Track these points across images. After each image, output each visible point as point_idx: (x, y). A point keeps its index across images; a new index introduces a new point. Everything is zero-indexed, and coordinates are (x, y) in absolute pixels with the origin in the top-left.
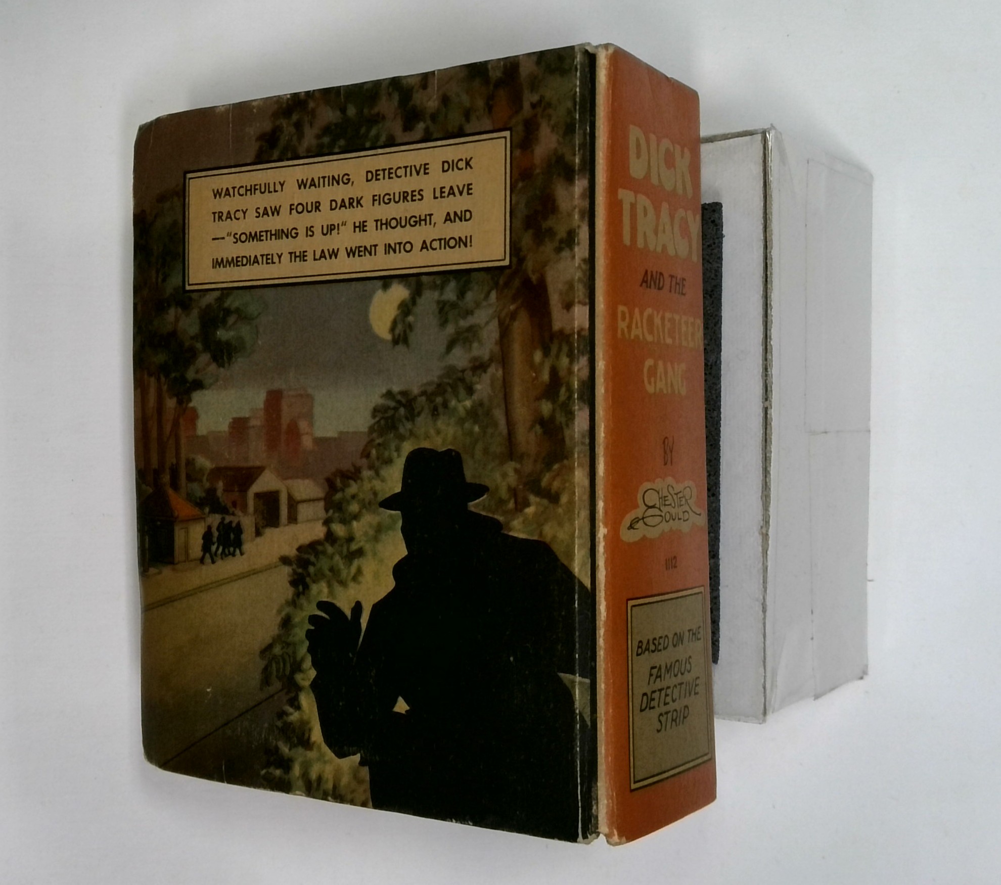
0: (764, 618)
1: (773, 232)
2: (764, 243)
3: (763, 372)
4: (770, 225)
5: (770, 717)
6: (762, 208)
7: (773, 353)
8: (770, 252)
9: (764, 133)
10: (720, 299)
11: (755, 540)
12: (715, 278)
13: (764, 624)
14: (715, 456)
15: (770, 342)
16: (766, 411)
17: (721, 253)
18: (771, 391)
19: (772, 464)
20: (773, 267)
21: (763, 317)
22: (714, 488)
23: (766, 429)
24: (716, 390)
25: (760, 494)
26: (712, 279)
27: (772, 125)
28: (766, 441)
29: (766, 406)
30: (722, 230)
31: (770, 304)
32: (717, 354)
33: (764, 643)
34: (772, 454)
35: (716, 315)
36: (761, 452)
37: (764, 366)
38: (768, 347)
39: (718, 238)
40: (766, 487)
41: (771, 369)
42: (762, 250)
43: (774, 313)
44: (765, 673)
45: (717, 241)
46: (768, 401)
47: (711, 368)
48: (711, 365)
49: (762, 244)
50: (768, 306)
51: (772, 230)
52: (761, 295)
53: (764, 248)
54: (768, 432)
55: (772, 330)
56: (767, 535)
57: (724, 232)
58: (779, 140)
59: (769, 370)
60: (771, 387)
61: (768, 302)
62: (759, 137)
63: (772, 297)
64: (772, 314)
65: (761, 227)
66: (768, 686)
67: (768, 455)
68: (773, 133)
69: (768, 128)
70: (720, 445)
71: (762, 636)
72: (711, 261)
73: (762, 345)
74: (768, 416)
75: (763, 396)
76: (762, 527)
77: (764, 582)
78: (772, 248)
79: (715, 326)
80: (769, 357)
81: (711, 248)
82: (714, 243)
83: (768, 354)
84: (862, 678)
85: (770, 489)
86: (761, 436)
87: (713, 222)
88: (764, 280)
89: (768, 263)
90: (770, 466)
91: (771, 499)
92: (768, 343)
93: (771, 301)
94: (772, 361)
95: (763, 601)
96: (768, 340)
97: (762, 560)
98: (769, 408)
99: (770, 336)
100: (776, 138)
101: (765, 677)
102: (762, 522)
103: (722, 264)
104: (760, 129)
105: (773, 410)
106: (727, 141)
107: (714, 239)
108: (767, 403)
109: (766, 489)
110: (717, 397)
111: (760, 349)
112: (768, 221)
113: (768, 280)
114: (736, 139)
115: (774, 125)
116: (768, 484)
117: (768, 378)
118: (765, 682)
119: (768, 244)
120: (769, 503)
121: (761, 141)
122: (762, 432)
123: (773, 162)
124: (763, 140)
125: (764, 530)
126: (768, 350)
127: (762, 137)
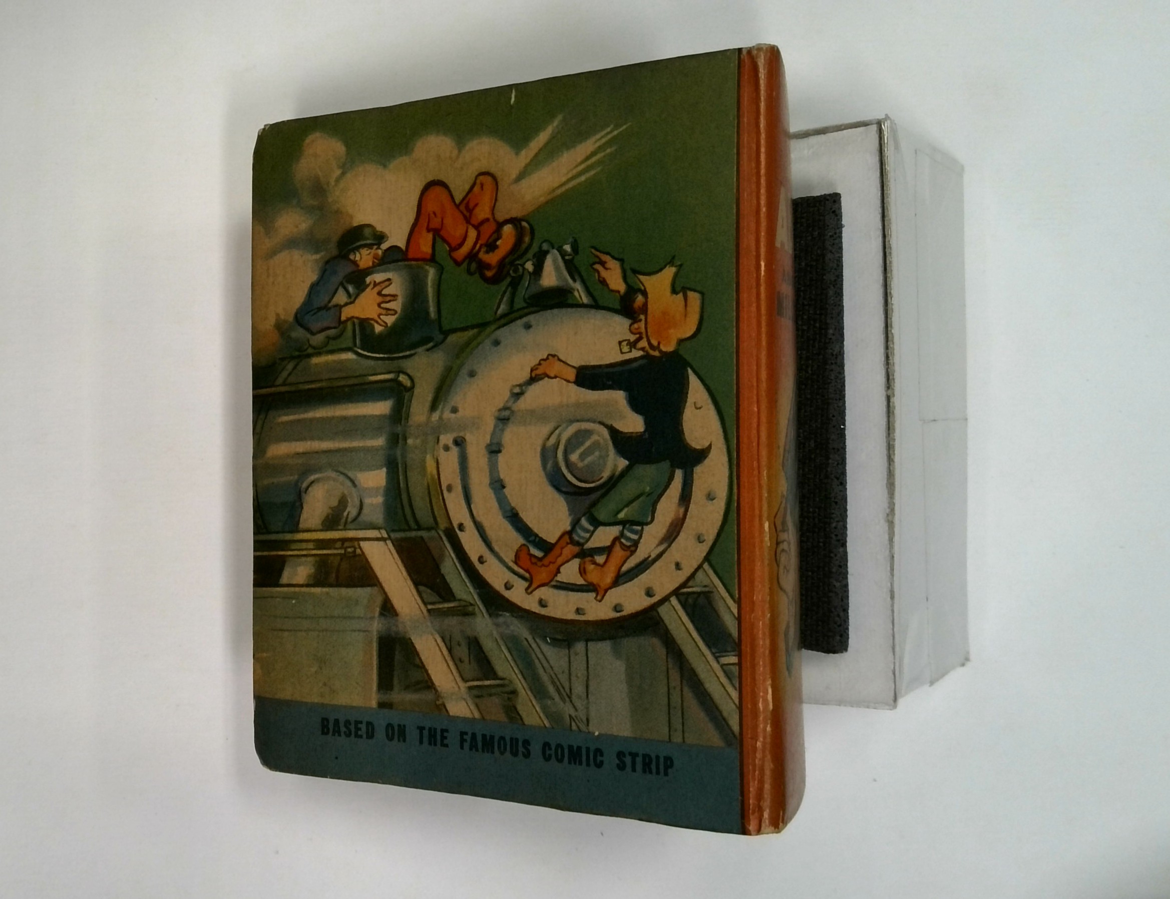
0: (892, 606)
1: (891, 222)
2: (882, 233)
3: (884, 361)
4: (888, 214)
5: (901, 702)
6: (880, 198)
7: (894, 341)
8: (889, 241)
9: (879, 123)
10: (841, 289)
11: (882, 528)
12: (837, 268)
13: (893, 611)
14: (841, 445)
16: (888, 398)
17: (841, 243)
18: (894, 379)
19: (896, 452)
20: (892, 256)
21: (883, 306)
22: (842, 476)
23: (889, 417)
24: (841, 379)
25: (885, 482)
27: (886, 115)
28: (890, 428)
29: (889, 395)
30: (842, 220)
31: (890, 293)
32: (841, 343)
33: (893, 629)
34: (896, 442)
35: (839, 305)
36: (885, 440)
37: (885, 355)
38: (889, 335)
39: (838, 228)
40: (891, 474)
41: (893, 358)
42: (880, 239)
43: (895, 301)
44: (894, 659)
45: (838, 231)
46: (890, 390)
50: (888, 295)
51: (890, 220)
52: (881, 284)
53: (882, 237)
54: (891, 420)
55: (893, 319)
56: (893, 522)
57: (843, 223)
58: (894, 130)
59: (891, 358)
60: (893, 375)
61: (888, 291)
63: (892, 286)
64: (892, 302)
65: (879, 217)
66: (897, 671)
67: (891, 443)
68: (887, 123)
69: (883, 119)
70: (845, 434)
71: (891, 623)
72: (833, 251)
73: (883, 334)
74: (891, 404)
75: (885, 384)
76: (888, 515)
77: (891, 570)
78: (890, 237)
79: (838, 315)
80: (890, 345)
81: (832, 238)
82: (835, 233)
83: (889, 343)
84: (963, 665)
85: (894, 477)
86: (885, 423)
87: (834, 212)
89: (887, 253)
90: (894, 454)
91: (896, 486)
92: (889, 332)
93: (891, 289)
94: (894, 350)
95: (890, 588)
96: (889, 329)
97: (889, 546)
98: (891, 396)
99: (891, 324)
100: (891, 127)
101: (894, 663)
102: (888, 511)
103: (842, 254)
104: (875, 119)
105: (895, 398)
106: (840, 132)
107: (835, 229)
108: (890, 392)
109: (890, 476)
110: (842, 386)
111: (881, 338)
112: (886, 211)
113: (888, 268)
114: (850, 130)
115: (889, 115)
116: (892, 471)
117: (890, 366)
118: (894, 668)
119: (886, 233)
120: (894, 490)
121: (877, 131)
122: (885, 419)
123: (889, 152)
124: (878, 130)
125: (890, 518)
126: (890, 339)
127: (877, 127)
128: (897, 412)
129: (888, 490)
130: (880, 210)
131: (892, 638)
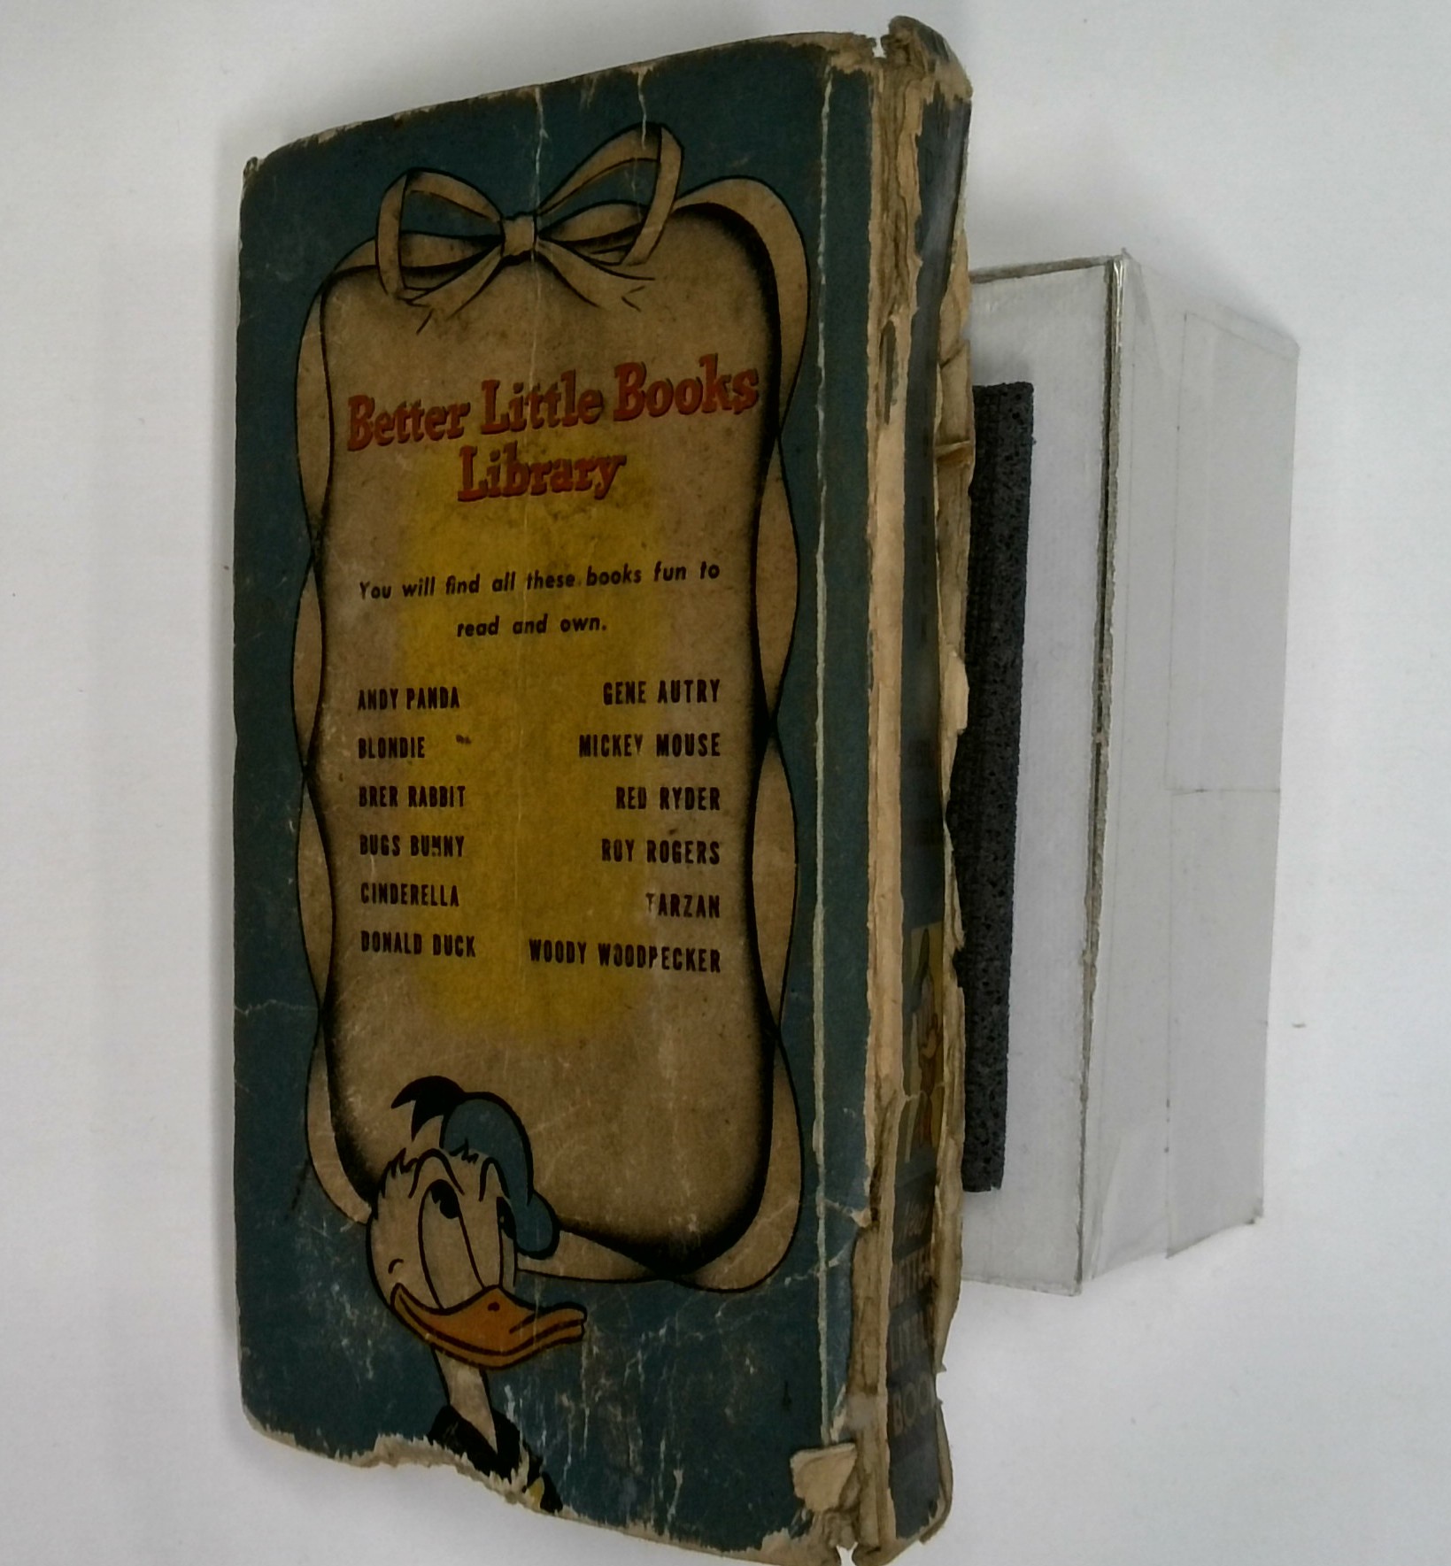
0: (1084, 1112)
1: (1120, 437)
2: (1104, 457)
3: (1094, 682)
4: (1116, 424)
5: (1089, 1285)
6: (1103, 395)
7: (1114, 648)
8: (1115, 472)
9: (1110, 265)
10: (1023, 552)
11: (1072, 974)
12: (1017, 515)
13: (1084, 1121)
14: (1006, 826)
15: (1109, 630)
16: (1098, 748)
17: (1028, 470)
18: (1109, 715)
19: (1105, 843)
20: (1118, 499)
21: (1098, 586)
22: (1004, 881)
23: (1097, 780)
24: (1012, 710)
25: (1084, 895)
27: (1124, 250)
28: (1097, 801)
29: (1098, 742)
30: (1032, 431)
31: (1112, 563)
32: (1016, 648)
33: (1082, 1155)
34: (1107, 826)
35: (1016, 580)
36: (1087, 821)
37: (1097, 672)
38: (1106, 638)
39: (1023, 445)
40: (1094, 881)
41: (1110, 677)
42: (1099, 468)
43: (1118, 578)
44: (1082, 1206)
45: (1021, 450)
46: (1103, 733)
47: (1005, 672)
48: (1005, 667)
49: (1100, 458)
50: (1108, 566)
51: (1118, 435)
52: (1096, 547)
53: (1103, 465)
54: (1100, 786)
55: (1113, 609)
56: (1093, 966)
58: (1134, 276)
59: (1105, 678)
60: (1109, 708)
61: (1108, 559)
62: (1100, 271)
63: (1115, 551)
64: (1114, 580)
65: (1100, 428)
66: (1087, 1230)
67: (1098, 826)
68: (1124, 265)
69: (1116, 256)
70: (1015, 806)
71: (1079, 1143)
72: (1010, 484)
73: (1095, 635)
74: (1102, 758)
75: (1094, 723)
76: (1084, 953)
77: (1084, 1049)
78: (1117, 466)
79: (1014, 597)
80: (1106, 656)
81: (1010, 462)
82: (1017, 454)
83: (1104, 650)
84: (1252, 1222)
85: (1100, 886)
86: (1088, 792)
87: (1016, 416)
88: (1102, 520)
89: (1110, 492)
90: (1103, 845)
91: (1103, 903)
92: (1105, 632)
93: (1113, 557)
94: (1112, 663)
95: (1082, 1081)
96: (1106, 626)
97: (1083, 1008)
98: (1103, 744)
99: (1110, 621)
100: (1131, 273)
101: (1082, 1213)
102: (1085, 944)
103: (1029, 490)
104: (1103, 257)
105: (1109, 748)
106: (1045, 275)
107: (1016, 446)
108: (1100, 737)
109: (1094, 885)
110: (1013, 723)
111: (1092, 640)
112: (1112, 419)
113: (1109, 521)
114: (1062, 273)
115: (1128, 251)
116: (1098, 877)
117: (1103, 692)
118: (1081, 1222)
119: (1111, 457)
120: (1098, 910)
122: (1090, 785)
124: (1107, 276)
125: (1088, 958)
126: (1106, 645)
127: (1106, 270)
128: (1112, 772)
129: (1087, 908)
131: (1079, 1169)
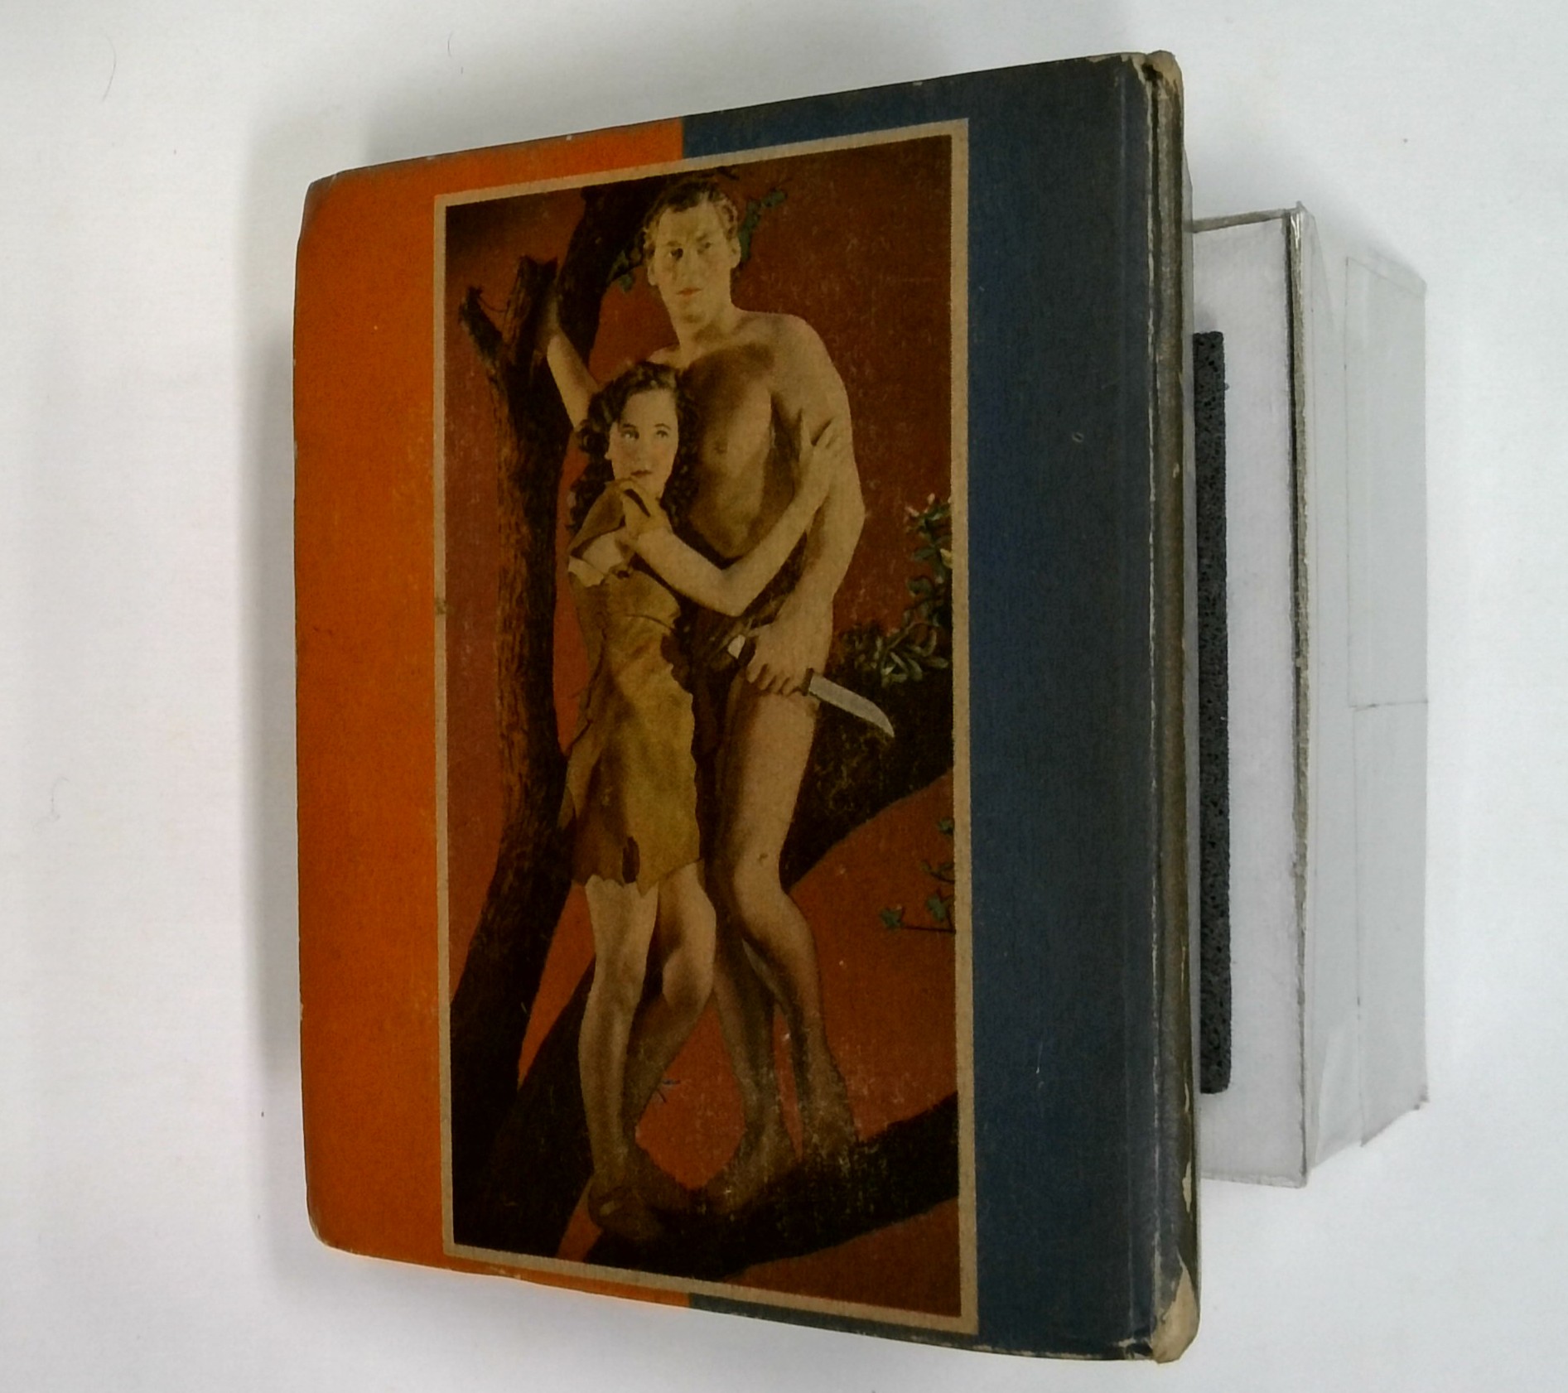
0: (1301, 1015)
1: (1305, 379)
2: (1290, 397)
3: (1291, 610)
4: (1301, 367)
6: (1286, 340)
7: (1309, 577)
8: (1302, 412)
9: (1287, 217)
11: (1281, 888)
12: (1217, 456)
14: (1221, 748)
15: (1303, 560)
16: (1298, 672)
17: (1223, 414)
18: (1307, 640)
19: (1309, 761)
20: (1306, 437)
21: (1291, 519)
22: (1222, 800)
23: (1298, 703)
24: (1221, 640)
25: (1291, 810)
26: (1213, 458)
27: (1299, 203)
28: (1300, 722)
29: (1298, 666)
30: (1224, 377)
31: (1303, 498)
32: (1221, 581)
33: (1302, 1055)
35: (1219, 517)
36: (1291, 741)
37: (1293, 600)
38: (1300, 567)
39: (1219, 390)
40: (1300, 798)
41: (1306, 604)
42: (1286, 409)
43: (1310, 512)
44: (1303, 1104)
45: (1217, 395)
46: (1301, 657)
47: (1214, 605)
48: (1214, 600)
49: (1286, 399)
50: (1299, 500)
51: (1303, 376)
53: (1293, 406)
54: (1301, 707)
55: (1306, 542)
56: (1303, 877)
57: (1226, 381)
58: (1310, 228)
59: (1301, 605)
60: (1306, 634)
61: (1299, 494)
62: (1279, 224)
63: (1305, 486)
65: (1285, 371)
66: (1308, 1124)
67: (1301, 745)
68: (1301, 217)
69: (1293, 209)
70: (1227, 730)
71: (1298, 1044)
72: (1210, 428)
73: (1290, 565)
74: (1302, 681)
75: (1293, 649)
76: (1295, 865)
77: (1299, 955)
78: (1303, 405)
79: (1218, 534)
80: (1302, 586)
81: (1209, 407)
82: (1214, 399)
83: (1299, 580)
84: (1417, 1107)
85: (1306, 803)
86: (1291, 714)
87: (1212, 363)
88: (1291, 458)
89: (1298, 431)
90: (1306, 765)
91: (1310, 817)
92: (1299, 562)
93: (1304, 492)
94: (1305, 591)
95: (1299, 987)
96: (1300, 556)
97: (1294, 918)
98: (1302, 668)
99: (1304, 550)
101: (1304, 1110)
102: (1295, 857)
103: (1224, 432)
104: (1279, 210)
105: (1308, 672)
107: (1211, 392)
108: (1300, 661)
109: (1300, 801)
110: (1222, 652)
111: (1288, 571)
112: (1296, 362)
113: (1299, 458)
116: (1302, 793)
117: (1300, 618)
118: (1303, 1118)
119: (1296, 398)
120: (1305, 825)
121: (1283, 228)
122: (1292, 707)
123: (1304, 267)
124: (1285, 228)
125: (1299, 870)
126: (1301, 573)
127: (1283, 223)
128: (1312, 694)
129: (1296, 822)
130: (1287, 361)
131: (1300, 1068)
